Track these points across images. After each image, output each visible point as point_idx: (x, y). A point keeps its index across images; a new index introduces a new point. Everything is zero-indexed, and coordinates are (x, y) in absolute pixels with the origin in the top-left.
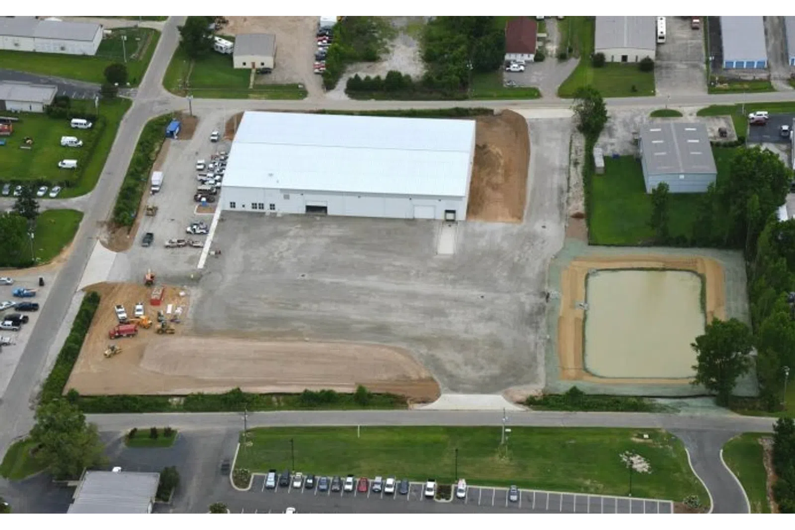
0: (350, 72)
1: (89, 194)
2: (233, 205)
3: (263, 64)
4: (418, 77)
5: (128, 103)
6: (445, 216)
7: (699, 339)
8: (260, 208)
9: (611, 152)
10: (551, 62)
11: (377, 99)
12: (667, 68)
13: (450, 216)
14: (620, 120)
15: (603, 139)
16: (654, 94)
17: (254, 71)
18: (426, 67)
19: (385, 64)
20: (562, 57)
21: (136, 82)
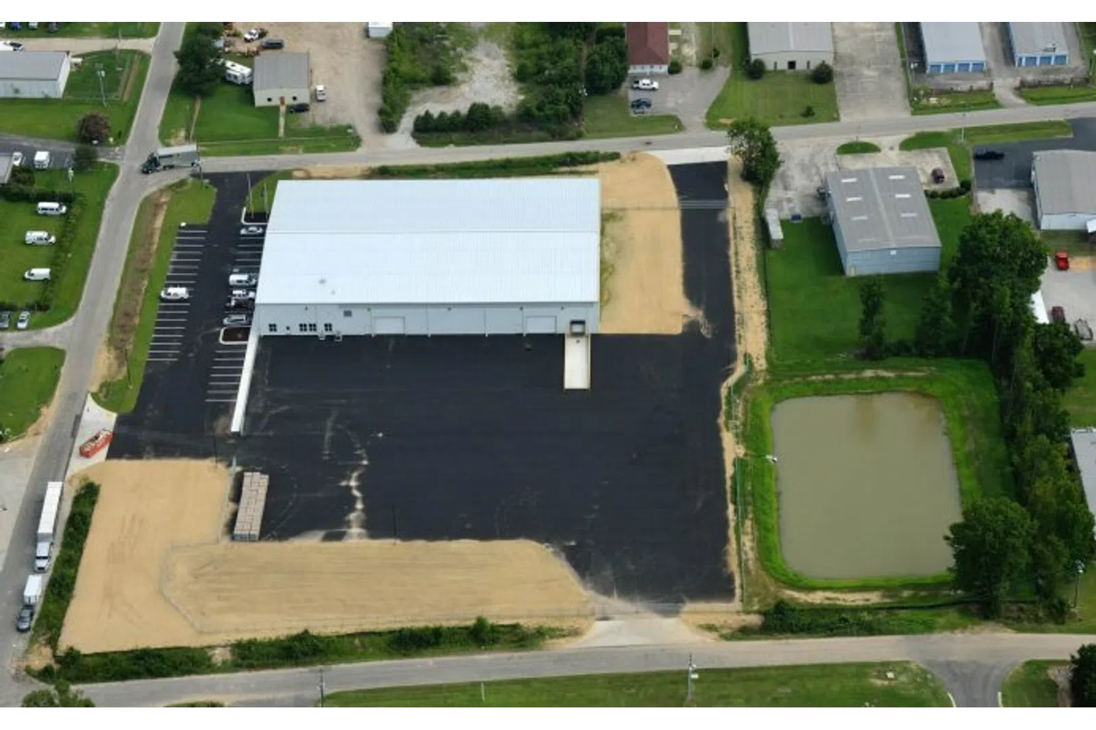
0: (416, 103)
1: (70, 322)
2: (273, 327)
3: (295, 98)
4: (510, 106)
5: (114, 170)
6: (571, 329)
7: (954, 528)
8: (311, 330)
9: (789, 213)
10: (690, 72)
11: (458, 144)
12: (850, 75)
13: (577, 328)
14: (796, 161)
15: (775, 192)
16: (837, 119)
17: (283, 109)
18: (521, 91)
19: (465, 88)
20: (706, 66)
21: (121, 137)
